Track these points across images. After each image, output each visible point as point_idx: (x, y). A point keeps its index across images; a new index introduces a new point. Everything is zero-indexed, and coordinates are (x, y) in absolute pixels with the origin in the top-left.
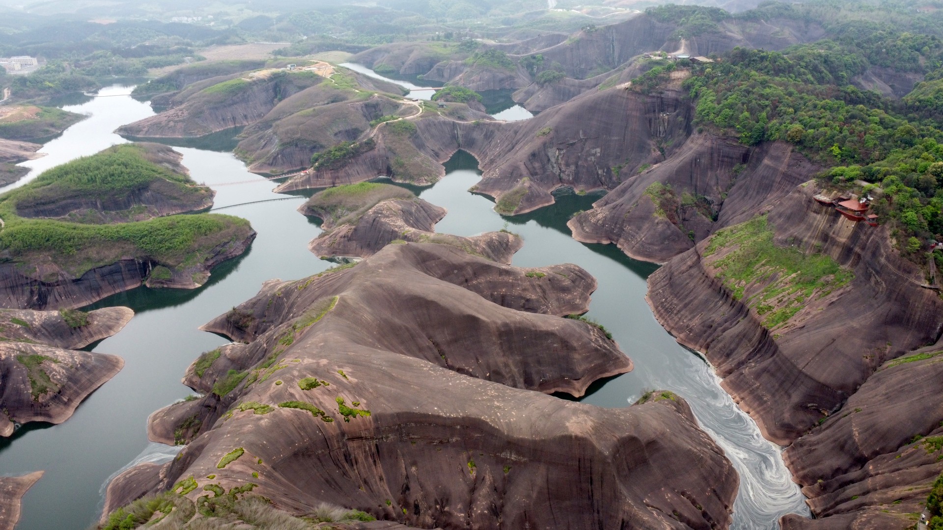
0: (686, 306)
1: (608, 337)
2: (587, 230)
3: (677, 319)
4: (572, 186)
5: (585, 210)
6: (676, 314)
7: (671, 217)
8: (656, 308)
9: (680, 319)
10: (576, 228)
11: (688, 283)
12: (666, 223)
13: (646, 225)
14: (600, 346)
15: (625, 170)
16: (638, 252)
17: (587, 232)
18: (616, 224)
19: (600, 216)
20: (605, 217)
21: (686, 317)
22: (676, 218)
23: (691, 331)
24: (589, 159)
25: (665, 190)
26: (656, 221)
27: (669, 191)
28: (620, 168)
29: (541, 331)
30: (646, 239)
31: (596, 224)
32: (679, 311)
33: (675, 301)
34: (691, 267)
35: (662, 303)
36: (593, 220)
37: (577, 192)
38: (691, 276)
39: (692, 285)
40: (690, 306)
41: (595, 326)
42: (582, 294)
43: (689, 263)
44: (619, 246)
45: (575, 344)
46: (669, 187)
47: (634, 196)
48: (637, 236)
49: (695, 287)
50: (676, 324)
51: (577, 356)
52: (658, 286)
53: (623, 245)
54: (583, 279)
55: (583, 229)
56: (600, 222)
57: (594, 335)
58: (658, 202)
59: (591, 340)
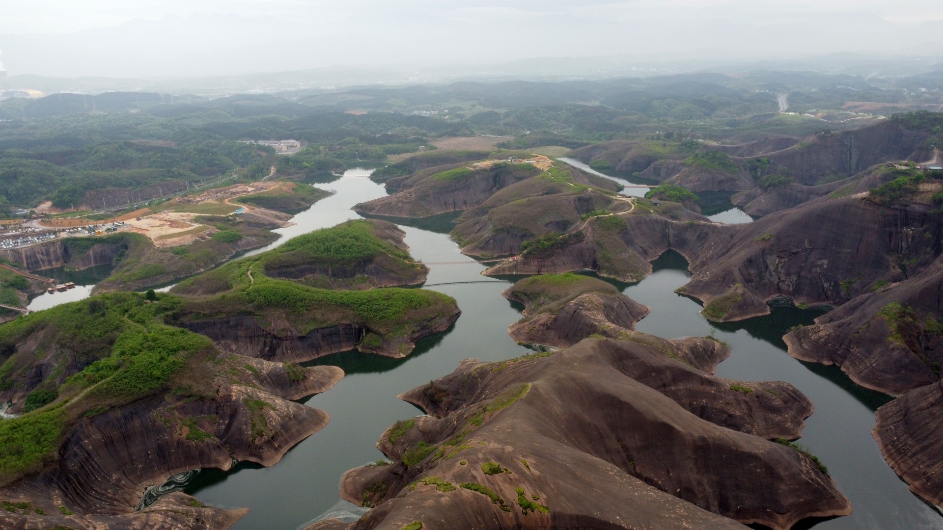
0: (924, 449)
1: (823, 471)
2: (806, 347)
3: (911, 464)
4: (793, 297)
5: (804, 325)
6: (911, 457)
7: (910, 344)
8: (886, 446)
9: (915, 463)
10: (793, 343)
11: (927, 423)
12: (904, 349)
13: (878, 350)
14: (812, 480)
15: (856, 286)
16: (866, 379)
17: (806, 349)
18: (841, 344)
19: (822, 334)
20: (829, 335)
21: (924, 462)
22: (917, 345)
23: (929, 479)
24: (814, 270)
25: (904, 312)
26: (891, 346)
27: (910, 314)
28: (851, 283)
29: (743, 453)
30: (878, 365)
31: (816, 341)
32: (914, 454)
33: (910, 442)
34: (932, 405)
35: (893, 442)
36: (814, 337)
37: (797, 304)
38: (932, 414)
39: (933, 426)
40: (929, 450)
41: (808, 456)
42: (795, 418)
43: (931, 399)
44: (843, 369)
45: (782, 474)
46: (910, 309)
47: (865, 316)
48: (867, 361)
49: (937, 428)
50: (911, 468)
51: (783, 487)
52: (889, 421)
53: (848, 369)
54: (796, 400)
55: (801, 345)
56: (822, 340)
57: (805, 466)
58: (895, 325)
59: (802, 471)
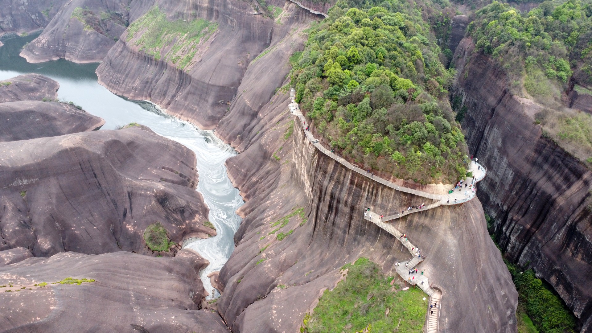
0: (127, 76)
1: (79, 108)
2: (37, 53)
3: (124, 86)
4: (15, 32)
5: (30, 42)
6: (123, 83)
7: (97, 29)
8: (108, 85)
9: (126, 85)
10: (28, 55)
11: (123, 62)
12: (95, 33)
13: (81, 39)
14: (75, 113)
15: (52, 11)
16: (83, 58)
17: (38, 55)
18: (58, 43)
19: (43, 41)
20: (48, 41)
21: (130, 82)
22: (101, 29)
23: (136, 89)
24: (20, 8)
25: (86, 11)
26: (87, 33)
27: (89, 12)
28: (48, 10)
29: (20, 112)
30: (85, 47)
31: (42, 47)
32: (124, 81)
33: (119, 75)
34: (121, 52)
35: (111, 80)
36: (39, 45)
37: (20, 34)
38: (123, 56)
39: (126, 62)
40: (130, 75)
41: (66, 103)
42: (49, 91)
43: (119, 50)
44: (67, 59)
45: (54, 115)
46: (88, 9)
47: (64, 21)
48: (78, 48)
49: (128, 62)
50: (125, 89)
51: (58, 123)
52: (104, 72)
53: (69, 57)
54: (45, 81)
55: (33, 53)
56: (46, 45)
57: (67, 108)
58: (84, 20)
